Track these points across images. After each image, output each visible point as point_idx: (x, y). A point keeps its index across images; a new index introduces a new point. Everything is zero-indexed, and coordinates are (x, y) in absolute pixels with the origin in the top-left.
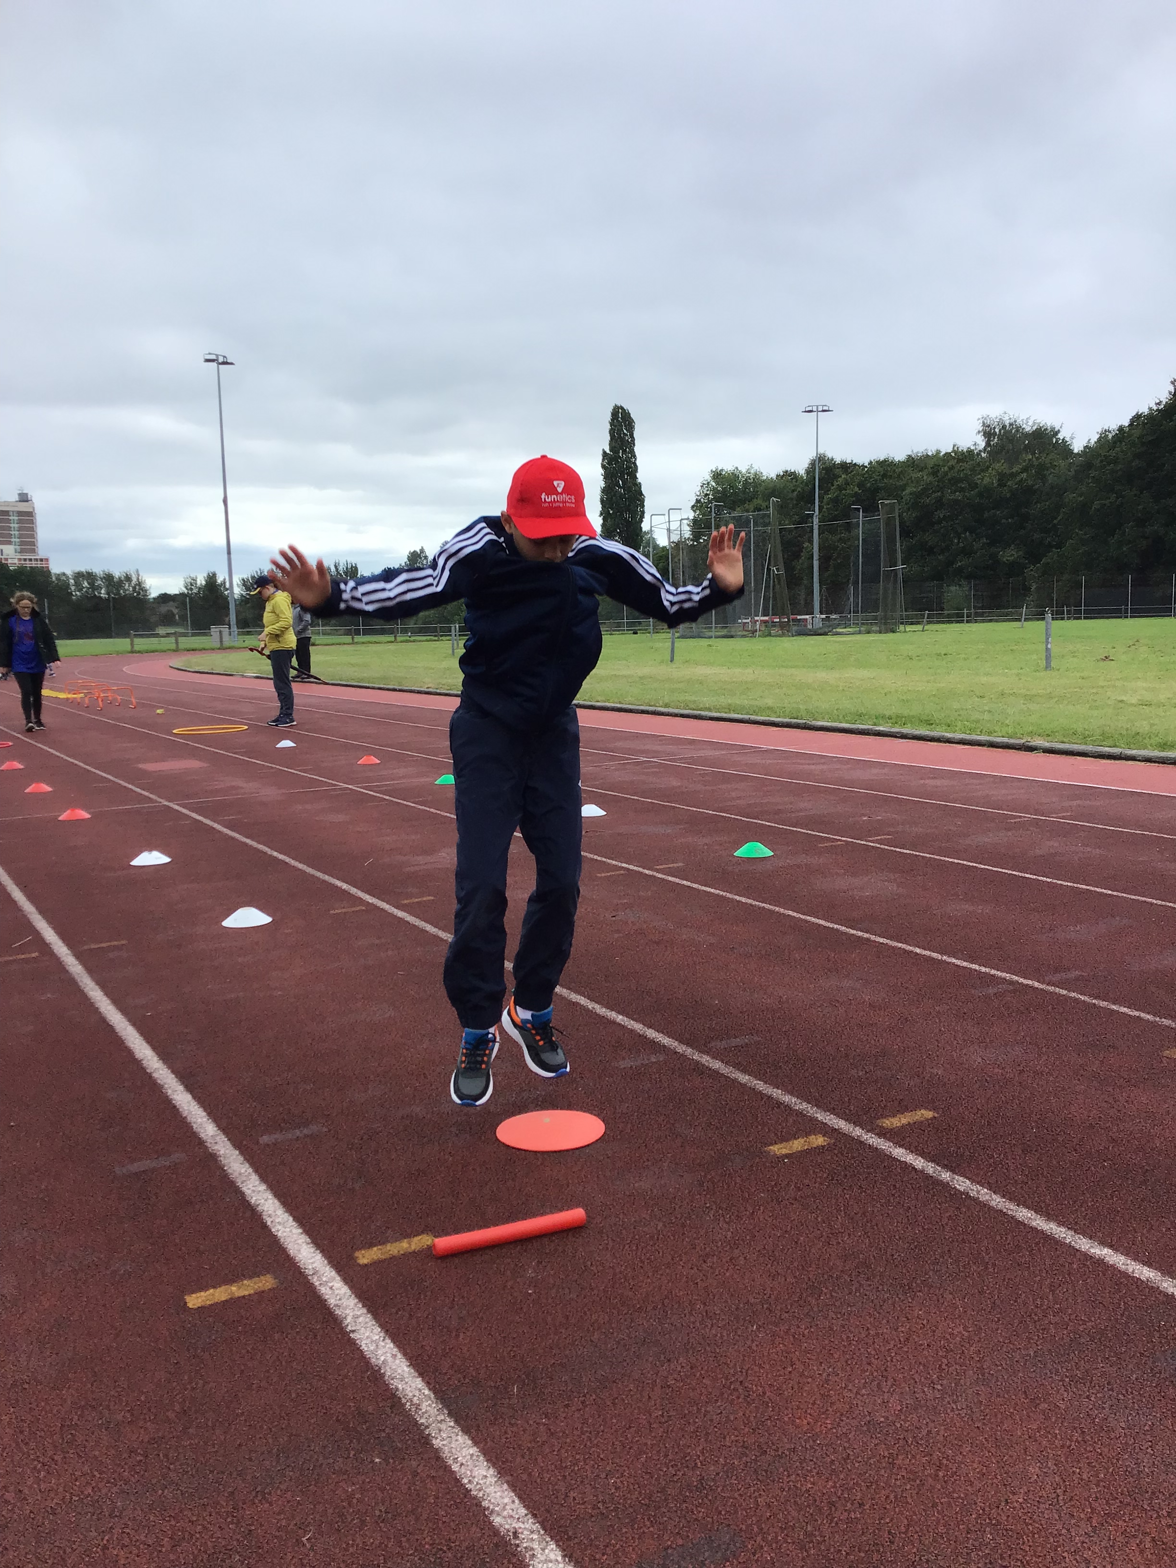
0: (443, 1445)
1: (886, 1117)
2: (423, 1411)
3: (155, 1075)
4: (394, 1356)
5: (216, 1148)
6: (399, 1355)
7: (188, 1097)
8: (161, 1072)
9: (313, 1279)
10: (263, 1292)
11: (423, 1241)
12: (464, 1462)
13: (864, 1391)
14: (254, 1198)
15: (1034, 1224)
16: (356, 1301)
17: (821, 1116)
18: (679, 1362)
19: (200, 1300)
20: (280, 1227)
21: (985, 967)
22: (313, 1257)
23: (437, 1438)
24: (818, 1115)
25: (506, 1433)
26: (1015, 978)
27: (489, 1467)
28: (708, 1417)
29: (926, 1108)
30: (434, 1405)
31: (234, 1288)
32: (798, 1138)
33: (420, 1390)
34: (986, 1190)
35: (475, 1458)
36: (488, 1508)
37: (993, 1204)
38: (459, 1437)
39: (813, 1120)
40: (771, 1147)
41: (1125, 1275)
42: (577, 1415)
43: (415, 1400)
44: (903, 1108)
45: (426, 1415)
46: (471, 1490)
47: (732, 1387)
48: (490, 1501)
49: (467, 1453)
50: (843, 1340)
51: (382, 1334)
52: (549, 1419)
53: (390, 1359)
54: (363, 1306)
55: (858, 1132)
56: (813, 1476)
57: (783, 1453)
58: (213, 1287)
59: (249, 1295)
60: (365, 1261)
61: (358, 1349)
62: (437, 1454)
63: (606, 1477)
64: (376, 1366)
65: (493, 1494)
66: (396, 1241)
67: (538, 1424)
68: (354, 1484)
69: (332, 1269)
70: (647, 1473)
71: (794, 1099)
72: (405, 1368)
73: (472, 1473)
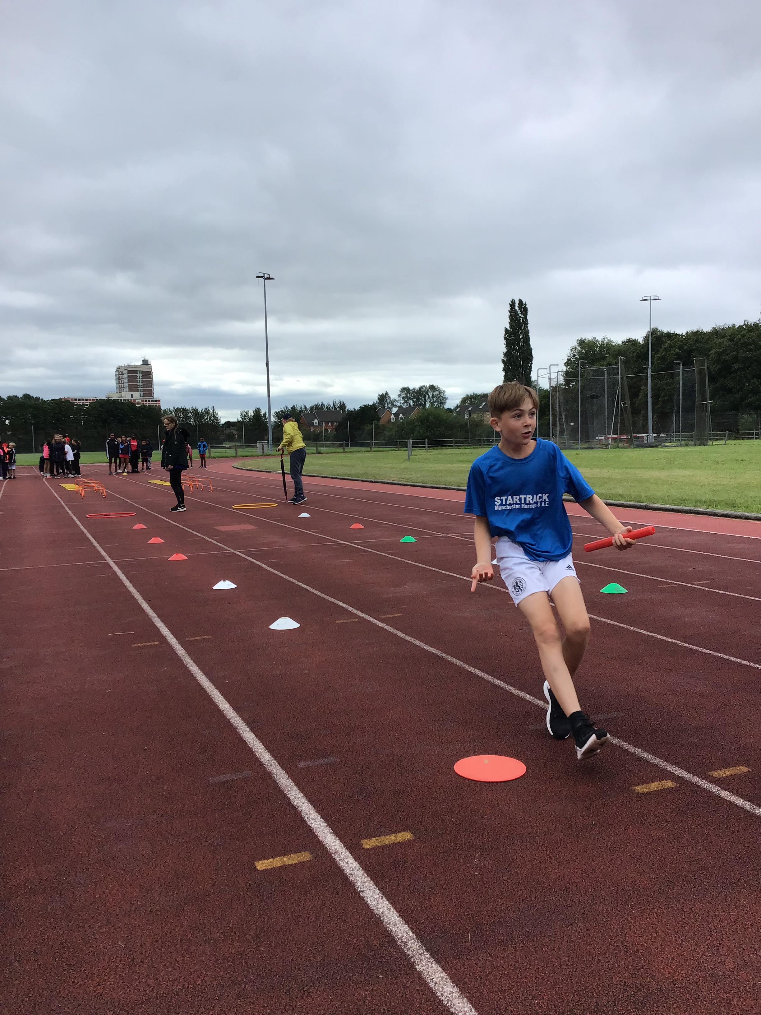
0: (423, 970)
1: (715, 770)
2: (409, 946)
3: (232, 721)
4: (389, 909)
5: (271, 768)
6: (392, 909)
7: (252, 735)
8: (235, 719)
9: (335, 856)
10: (303, 862)
11: (405, 836)
12: (437, 981)
14: (296, 802)
16: (363, 872)
17: (669, 768)
18: (579, 926)
19: (264, 865)
20: (313, 822)
22: (335, 842)
23: (419, 965)
24: (667, 767)
25: (464, 965)
27: (454, 987)
28: (600, 964)
29: (743, 765)
30: (416, 943)
31: (285, 859)
32: (654, 782)
33: (407, 933)
35: (444, 979)
38: (434, 966)
39: (664, 770)
40: (636, 787)
42: (511, 956)
43: (404, 939)
44: (727, 764)
45: (411, 950)
46: (443, 1001)
47: (615, 945)
48: (455, 1008)
49: (440, 976)
51: (381, 895)
52: (492, 958)
53: (386, 911)
54: (368, 876)
55: (696, 779)
56: (674, 1008)
58: (272, 857)
59: (295, 864)
60: (368, 847)
61: (366, 903)
62: (419, 975)
63: (532, 999)
64: (378, 915)
65: (458, 1004)
66: (387, 835)
67: (486, 960)
68: (366, 991)
69: (347, 851)
70: (559, 998)
71: (650, 756)
72: (396, 918)
73: (443, 989)
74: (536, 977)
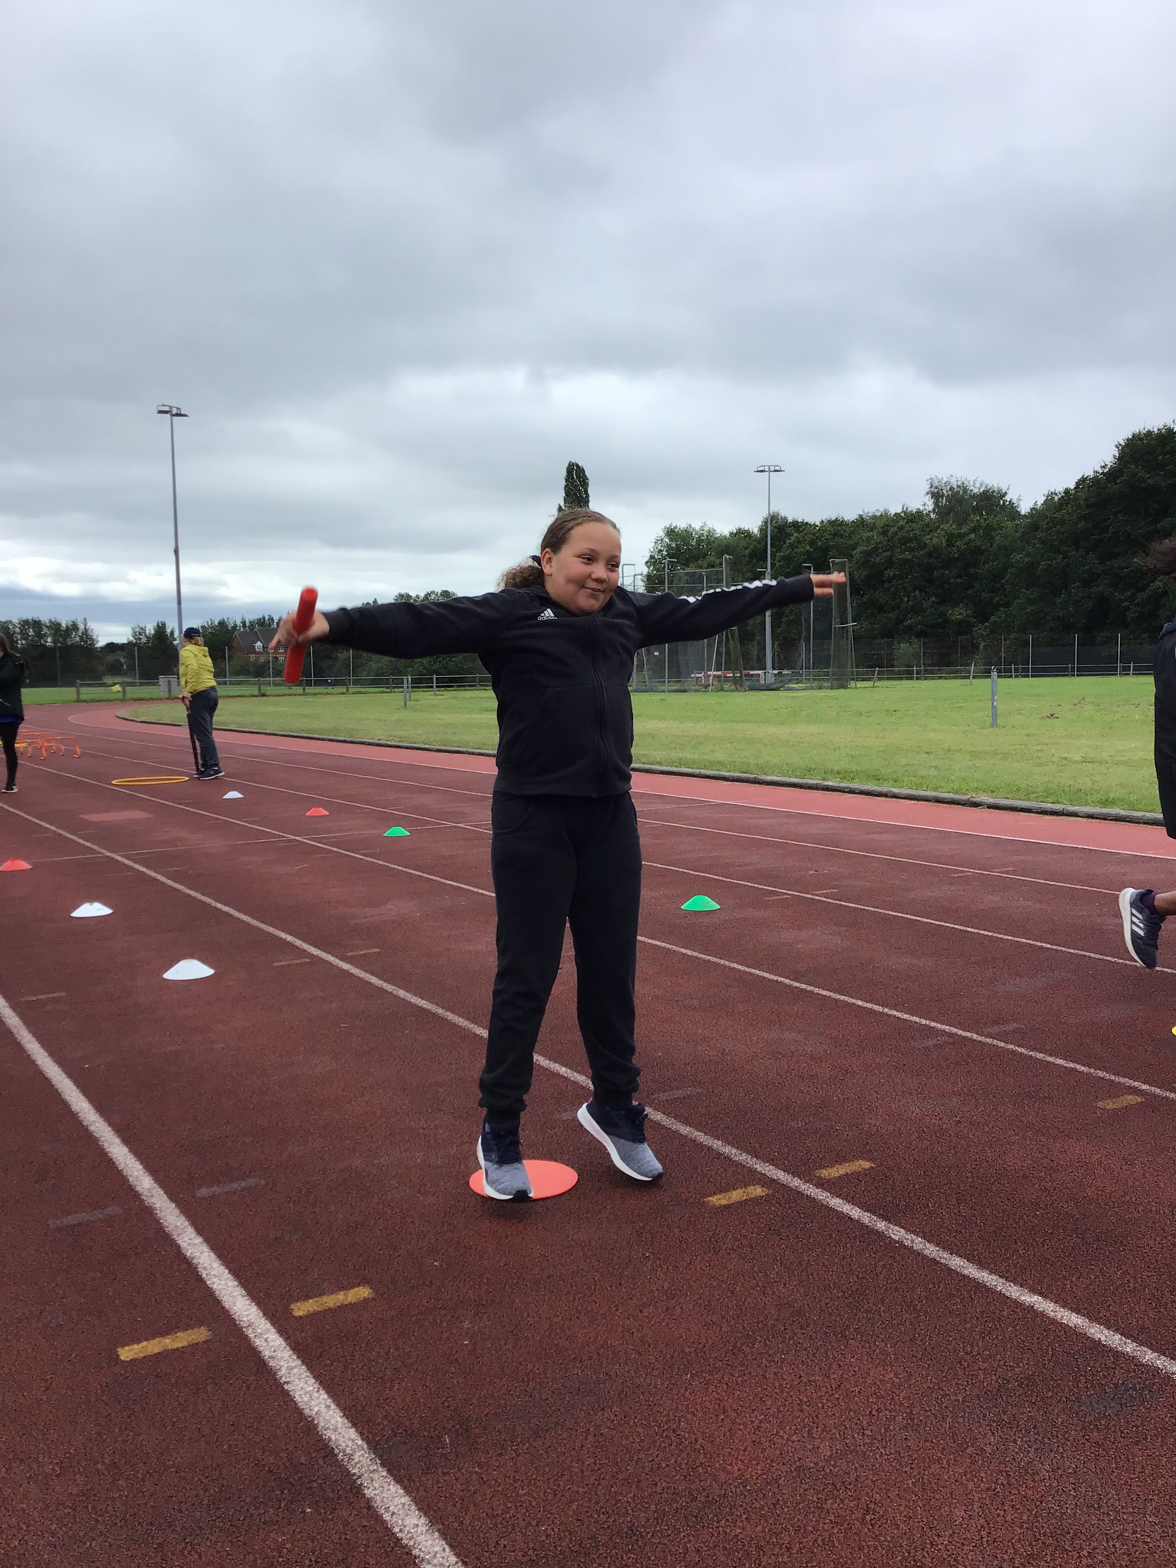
0: (375, 1494)
1: (825, 1167)
2: (356, 1460)
3: (92, 1128)
4: (328, 1407)
5: (152, 1200)
6: (333, 1406)
7: (125, 1150)
8: (97, 1125)
9: (247, 1330)
10: (197, 1344)
11: (360, 1292)
12: (395, 1511)
13: (794, 1438)
14: (190, 1251)
15: (966, 1272)
16: (291, 1352)
17: (761, 1167)
18: (613, 1411)
19: (132, 1353)
20: (215, 1280)
21: (926, 1019)
22: (249, 1309)
23: (369, 1488)
24: (758, 1166)
25: (438, 1482)
26: (954, 1030)
27: (420, 1517)
28: (640, 1464)
29: (864, 1159)
30: (367, 1455)
31: (167, 1341)
32: (737, 1188)
33: (353, 1441)
34: (920, 1239)
35: (406, 1507)
36: (419, 1556)
37: (927, 1252)
38: (391, 1487)
39: (752, 1171)
40: (710, 1198)
41: (1053, 1321)
42: (509, 1463)
43: (348, 1450)
44: (841, 1159)
45: (358, 1465)
46: (402, 1539)
47: (665, 1435)
48: (420, 1549)
49: (399, 1502)
50: (775, 1388)
51: (316, 1386)
52: (482, 1469)
53: (324, 1410)
54: (298, 1358)
55: (796, 1182)
56: (742, 1522)
57: (713, 1499)
58: (147, 1340)
59: (183, 1347)
60: (301, 1313)
61: (292, 1400)
62: (369, 1505)
63: (537, 1525)
64: (310, 1416)
65: (424, 1543)
66: (332, 1293)
67: (471, 1473)
68: (284, 1534)
69: (267, 1321)
70: (578, 1520)
71: (734, 1151)
72: (339, 1419)
73: (403, 1522)
74: (545, 1492)
